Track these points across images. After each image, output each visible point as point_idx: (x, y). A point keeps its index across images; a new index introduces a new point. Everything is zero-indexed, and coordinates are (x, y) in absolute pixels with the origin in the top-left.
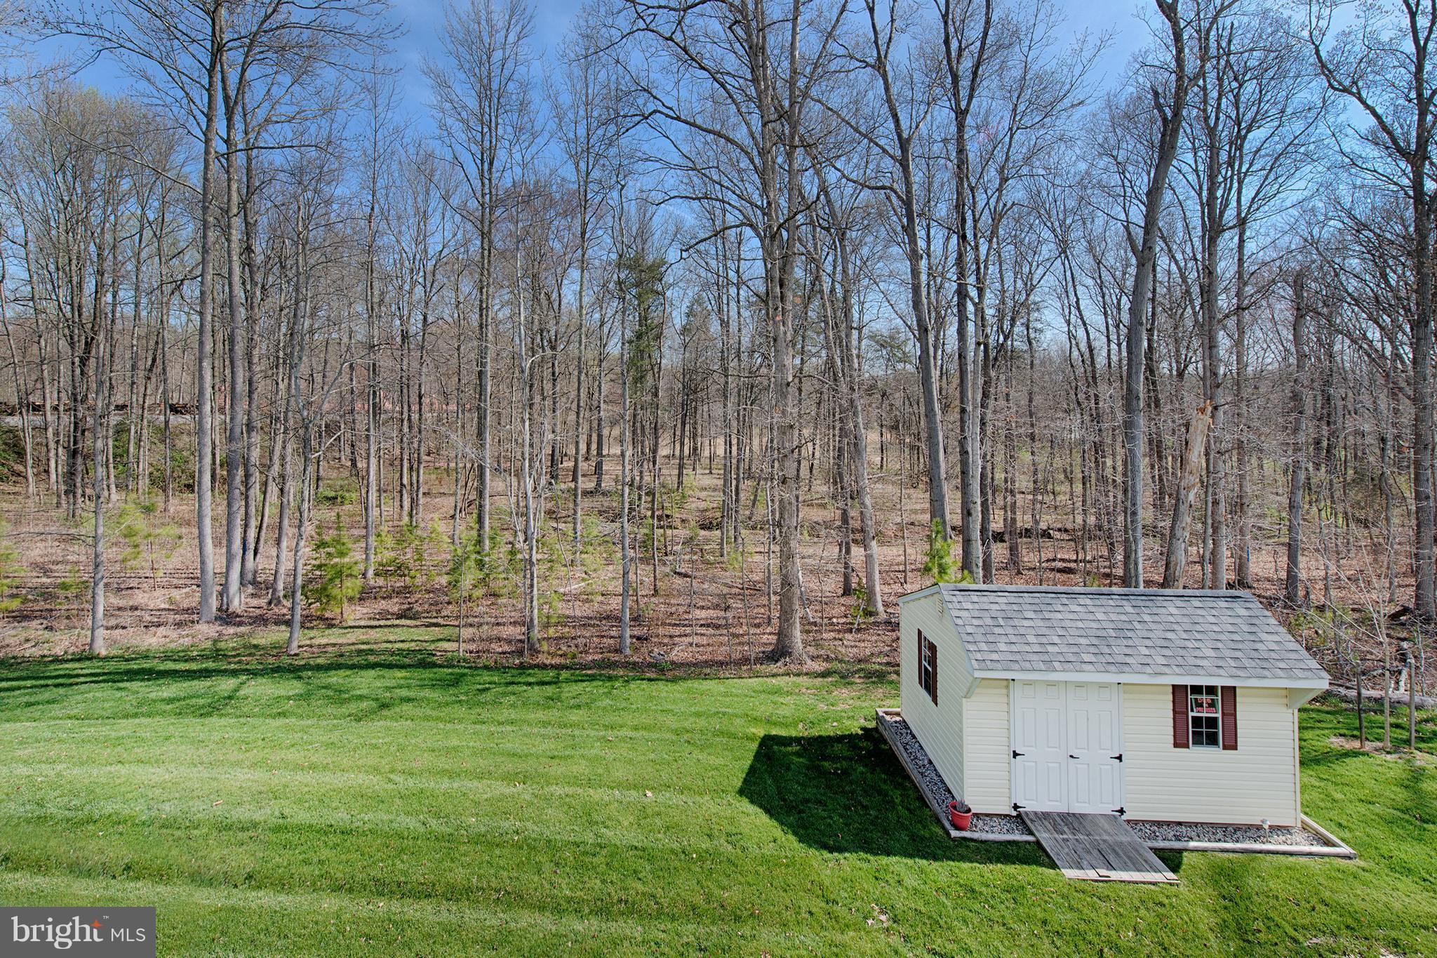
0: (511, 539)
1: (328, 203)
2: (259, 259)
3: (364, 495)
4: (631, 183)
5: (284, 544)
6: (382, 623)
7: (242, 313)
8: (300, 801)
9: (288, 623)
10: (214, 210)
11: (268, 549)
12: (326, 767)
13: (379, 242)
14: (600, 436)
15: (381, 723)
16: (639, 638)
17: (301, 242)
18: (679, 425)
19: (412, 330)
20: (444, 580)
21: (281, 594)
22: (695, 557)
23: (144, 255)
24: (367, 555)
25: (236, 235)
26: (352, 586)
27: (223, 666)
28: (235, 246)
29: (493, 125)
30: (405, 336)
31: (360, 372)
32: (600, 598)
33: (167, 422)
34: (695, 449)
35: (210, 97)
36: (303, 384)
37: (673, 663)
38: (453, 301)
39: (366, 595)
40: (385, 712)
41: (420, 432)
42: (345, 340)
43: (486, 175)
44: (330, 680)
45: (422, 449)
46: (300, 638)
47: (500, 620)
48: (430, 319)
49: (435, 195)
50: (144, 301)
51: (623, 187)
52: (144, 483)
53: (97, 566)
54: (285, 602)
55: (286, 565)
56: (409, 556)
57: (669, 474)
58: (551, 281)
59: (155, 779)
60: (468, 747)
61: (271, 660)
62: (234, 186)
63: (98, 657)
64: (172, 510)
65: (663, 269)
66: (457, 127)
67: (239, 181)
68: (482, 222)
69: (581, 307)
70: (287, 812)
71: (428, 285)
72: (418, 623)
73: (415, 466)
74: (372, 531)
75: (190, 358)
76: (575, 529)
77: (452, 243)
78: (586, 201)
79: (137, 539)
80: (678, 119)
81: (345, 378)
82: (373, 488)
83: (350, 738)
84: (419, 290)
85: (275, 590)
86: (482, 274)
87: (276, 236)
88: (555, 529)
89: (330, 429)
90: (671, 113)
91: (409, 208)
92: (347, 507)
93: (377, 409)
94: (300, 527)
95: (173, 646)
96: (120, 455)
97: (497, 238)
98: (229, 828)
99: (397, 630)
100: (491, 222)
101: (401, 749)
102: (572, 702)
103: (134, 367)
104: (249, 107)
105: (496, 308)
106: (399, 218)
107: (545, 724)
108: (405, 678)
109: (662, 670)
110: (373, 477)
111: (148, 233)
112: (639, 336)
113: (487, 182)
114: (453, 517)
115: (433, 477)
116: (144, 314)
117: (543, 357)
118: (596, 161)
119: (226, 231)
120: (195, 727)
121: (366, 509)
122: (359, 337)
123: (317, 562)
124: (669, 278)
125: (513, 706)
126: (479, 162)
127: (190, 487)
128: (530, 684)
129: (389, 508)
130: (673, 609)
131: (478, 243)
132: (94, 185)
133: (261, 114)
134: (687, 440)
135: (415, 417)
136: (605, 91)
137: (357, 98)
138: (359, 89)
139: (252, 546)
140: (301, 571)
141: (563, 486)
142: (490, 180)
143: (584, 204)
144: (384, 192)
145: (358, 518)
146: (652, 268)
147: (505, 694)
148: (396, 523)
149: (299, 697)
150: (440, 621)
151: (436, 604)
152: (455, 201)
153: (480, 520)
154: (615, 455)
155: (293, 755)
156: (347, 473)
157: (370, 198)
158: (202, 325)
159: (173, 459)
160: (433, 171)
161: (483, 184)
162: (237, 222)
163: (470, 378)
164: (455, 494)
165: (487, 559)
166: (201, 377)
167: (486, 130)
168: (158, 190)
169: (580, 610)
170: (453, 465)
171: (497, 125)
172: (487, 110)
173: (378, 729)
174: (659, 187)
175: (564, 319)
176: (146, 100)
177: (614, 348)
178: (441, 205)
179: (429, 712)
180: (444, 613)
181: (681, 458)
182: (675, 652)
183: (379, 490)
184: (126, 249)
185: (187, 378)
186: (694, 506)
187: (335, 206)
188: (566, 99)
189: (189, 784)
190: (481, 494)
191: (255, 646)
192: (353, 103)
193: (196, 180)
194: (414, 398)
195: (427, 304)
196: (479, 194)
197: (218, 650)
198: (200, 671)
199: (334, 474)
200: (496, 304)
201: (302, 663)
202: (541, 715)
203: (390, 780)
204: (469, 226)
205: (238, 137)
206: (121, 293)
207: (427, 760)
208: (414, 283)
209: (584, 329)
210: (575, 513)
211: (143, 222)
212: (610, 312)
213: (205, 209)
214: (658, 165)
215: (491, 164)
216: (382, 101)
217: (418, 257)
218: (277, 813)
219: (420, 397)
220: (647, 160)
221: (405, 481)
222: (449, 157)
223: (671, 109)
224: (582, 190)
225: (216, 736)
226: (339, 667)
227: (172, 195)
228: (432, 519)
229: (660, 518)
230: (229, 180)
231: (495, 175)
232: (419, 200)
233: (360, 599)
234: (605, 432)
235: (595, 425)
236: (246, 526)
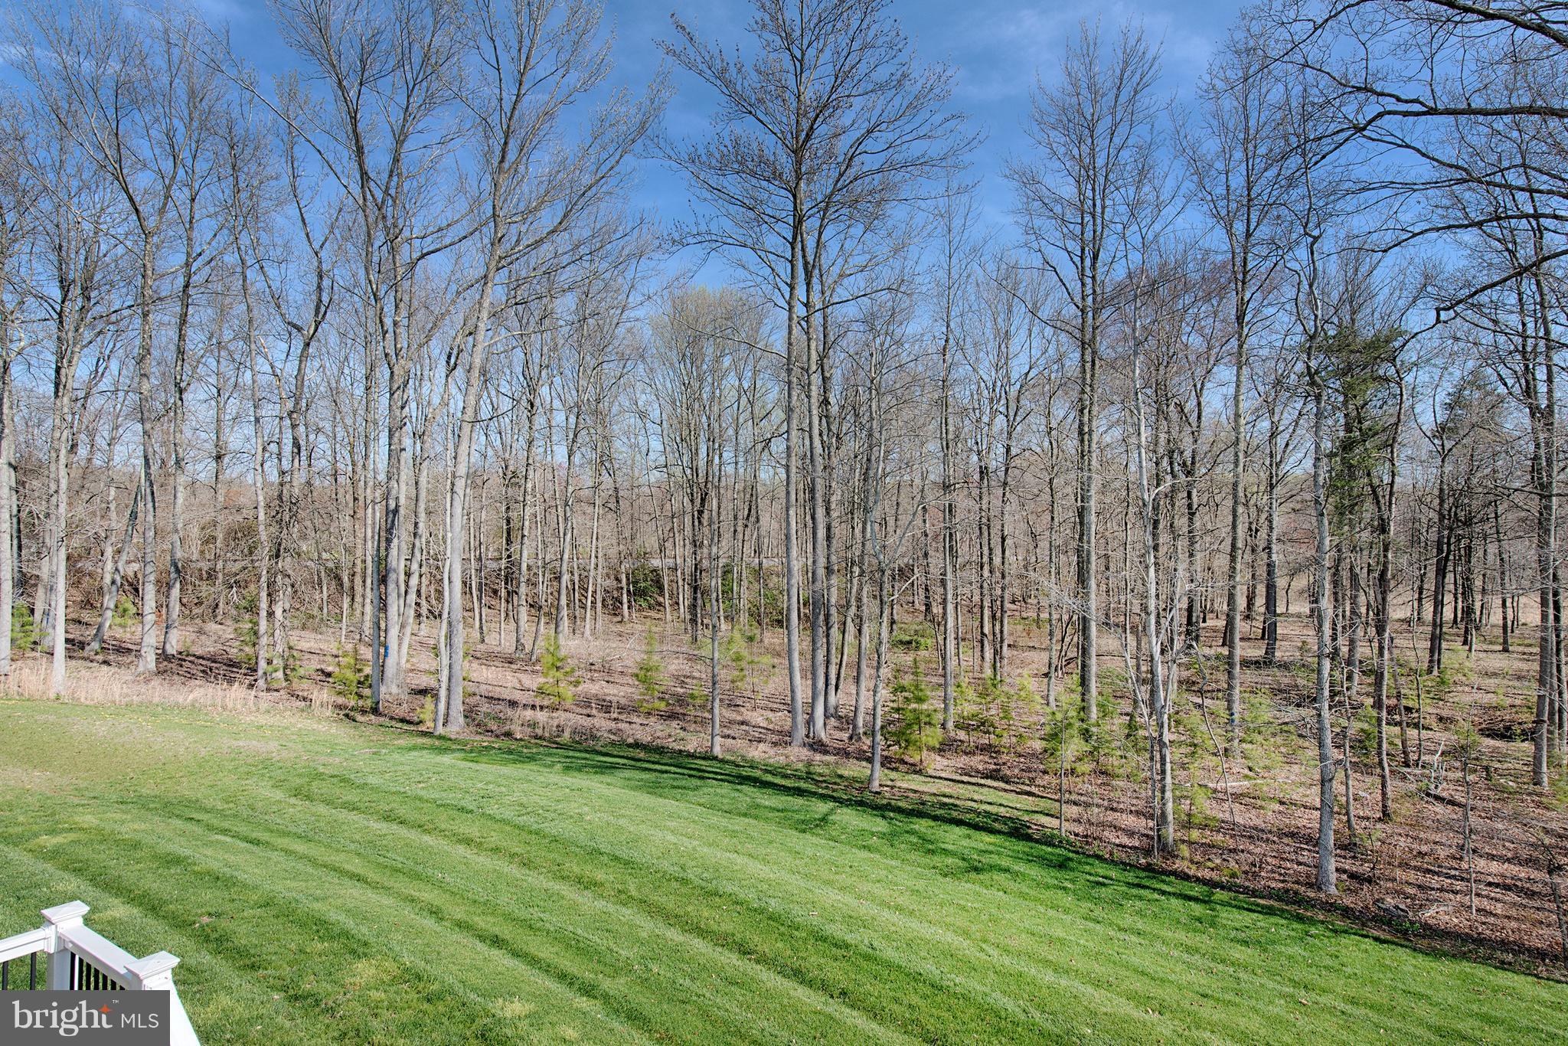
0: (1129, 710)
1: (899, 343)
2: (834, 410)
3: (941, 642)
4: (1330, 231)
5: (863, 684)
6: (966, 779)
7: (819, 462)
8: (888, 938)
9: (870, 760)
10: (796, 371)
11: (850, 687)
12: (912, 913)
13: (954, 375)
14: (1271, 589)
15: (968, 885)
16: (1353, 876)
17: (874, 387)
18: (1431, 574)
19: (993, 465)
20: (1038, 745)
21: (861, 731)
22: (1471, 778)
23: (741, 420)
24: (946, 705)
25: (815, 391)
26: (932, 736)
27: (812, 788)
28: (814, 401)
29: (1099, 209)
30: (984, 472)
31: (935, 515)
32: (1277, 807)
33: (760, 564)
34: (1468, 611)
35: (793, 266)
36: (877, 527)
37: (1426, 926)
38: (1042, 428)
39: (946, 747)
40: (973, 875)
41: (1003, 577)
42: (918, 481)
43: (1088, 273)
44: (916, 827)
45: (1006, 596)
46: (880, 776)
47: (1115, 805)
48: (1014, 451)
49: (1020, 310)
50: (741, 459)
51: (1316, 239)
52: (744, 618)
53: (714, 684)
54: (864, 738)
55: (866, 703)
56: (993, 712)
57: (1413, 648)
58: (1186, 387)
59: (762, 875)
60: (1078, 944)
61: (855, 792)
62: (813, 345)
63: (715, 758)
64: (766, 641)
65: (1397, 344)
66: (1047, 226)
67: (817, 339)
68: (1082, 330)
69: (1237, 416)
70: (875, 944)
71: (1012, 414)
72: (1008, 787)
73: (998, 614)
74: (951, 681)
75: (778, 507)
76: (1229, 708)
77: (1042, 361)
78: (1245, 273)
79: (743, 664)
80: (1432, 111)
81: (918, 521)
82: (951, 636)
83: (937, 891)
84: (1000, 422)
85: (855, 727)
86: (1083, 392)
87: (851, 387)
88: (1200, 706)
89: (904, 573)
90: (1417, 108)
91: (987, 331)
92: (922, 653)
93: (953, 552)
94: (878, 668)
95: (771, 761)
96: (727, 592)
97: (1103, 347)
98: (824, 939)
99: (982, 790)
100: (1094, 329)
101: (993, 920)
102: (1233, 934)
103: (736, 518)
104: (825, 267)
105: (1101, 430)
106: (975, 344)
107: (1189, 950)
108: (994, 844)
109: (1405, 933)
110: (951, 624)
111: (744, 400)
112: (1347, 446)
113: (1089, 281)
114: (1046, 675)
115: (1020, 628)
116: (741, 471)
117: (1173, 486)
118: (1264, 214)
119: (807, 388)
120: (794, 839)
121: (944, 659)
122: (932, 477)
123: (895, 705)
124: (1409, 355)
125: (1140, 913)
126: (1077, 260)
127: (779, 622)
128: (1163, 893)
129: (969, 658)
130: (1424, 848)
131: (1078, 355)
132: (705, 367)
133: (835, 270)
134: (1448, 598)
135: (997, 560)
136: (1279, 115)
137: (930, 227)
138: (931, 217)
139: (833, 682)
140: (879, 712)
141: (1207, 651)
142: (1093, 278)
143: (1242, 277)
144: (959, 320)
145: (934, 666)
146: (1373, 345)
147: (1126, 896)
148: (977, 675)
149: (882, 836)
150: (1033, 789)
151: (1029, 770)
152: (1045, 312)
153: (1084, 682)
154: (1299, 616)
155: (880, 891)
156: (921, 617)
157: (944, 329)
158: (788, 477)
159: (765, 595)
160: (1017, 284)
161: (1083, 285)
162: (816, 379)
163: (1066, 513)
164: (1048, 649)
165: (1094, 729)
166: (788, 524)
167: (1088, 218)
168: (751, 362)
169: (1242, 817)
170: (1044, 616)
171: (1103, 207)
172: (1089, 194)
173: (966, 889)
174: (1391, 224)
175: (1207, 435)
176: (742, 285)
177: (1299, 465)
178: (1027, 321)
179: (1025, 890)
180: (1039, 782)
181: (1438, 624)
182: (1431, 912)
183: (956, 638)
184: (728, 418)
185: (775, 525)
186: (1467, 699)
187: (906, 346)
188: (1211, 146)
189: (789, 888)
190: (1085, 652)
191: (841, 776)
192: (925, 234)
193: (780, 346)
194: (996, 541)
195: (1010, 434)
196: (1078, 299)
197: (809, 773)
198: (794, 789)
199: (908, 618)
200: (1100, 425)
201: (885, 802)
202: (1181, 935)
203: (982, 950)
204: (1063, 337)
205: (817, 301)
206: (725, 455)
207: (1024, 942)
208: (994, 413)
209: (1242, 446)
210: (1230, 687)
211: (739, 390)
212: (1287, 417)
213: (789, 371)
214: (1387, 192)
215: (1095, 257)
216: (957, 223)
217: (999, 384)
218: (866, 942)
219: (1003, 539)
220: (1364, 189)
221: (986, 630)
222: (1038, 262)
223: (1416, 101)
224: (1238, 260)
225: (810, 852)
226: (921, 815)
227: (763, 363)
228: (1020, 675)
229: (1391, 710)
230: (809, 340)
231: (1101, 269)
232: (999, 320)
233: (940, 750)
234: (1281, 583)
235: (1262, 572)
236: (828, 662)
